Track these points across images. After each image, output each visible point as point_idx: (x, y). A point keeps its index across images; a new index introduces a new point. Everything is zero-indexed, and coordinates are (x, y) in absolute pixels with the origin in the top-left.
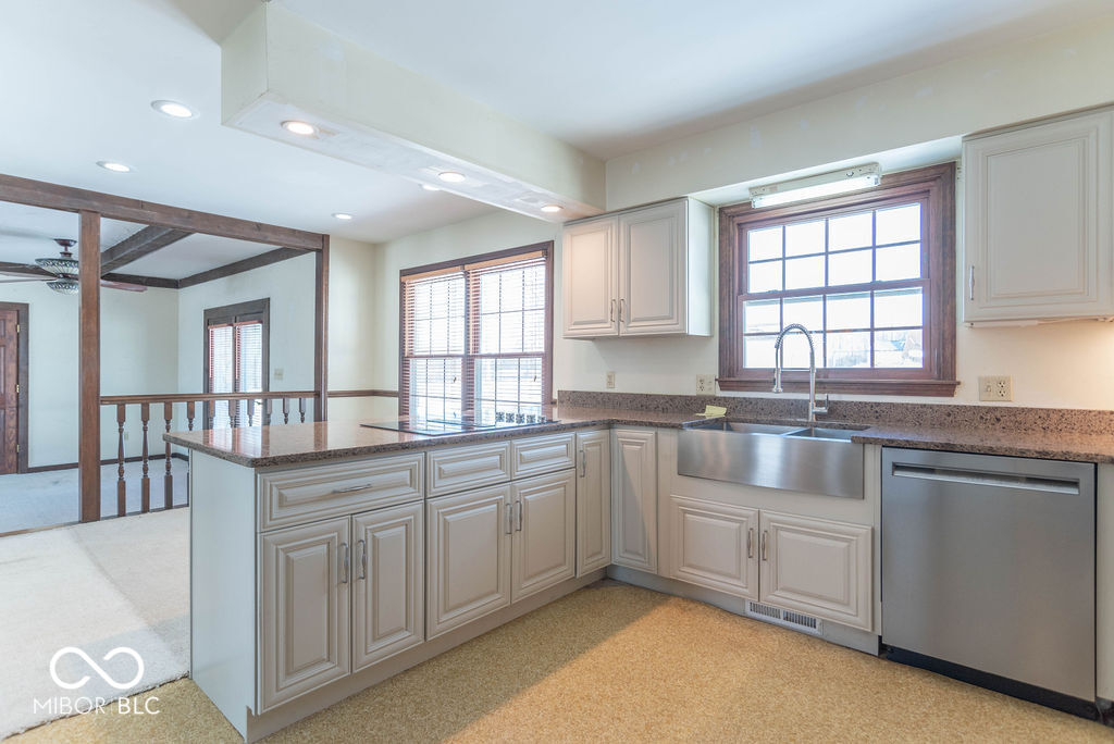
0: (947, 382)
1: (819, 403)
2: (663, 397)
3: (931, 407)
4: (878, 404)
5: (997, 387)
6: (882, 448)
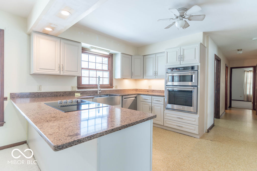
0: (112, 86)
1: (99, 91)
2: (63, 92)
5: (116, 87)
6: (122, 96)
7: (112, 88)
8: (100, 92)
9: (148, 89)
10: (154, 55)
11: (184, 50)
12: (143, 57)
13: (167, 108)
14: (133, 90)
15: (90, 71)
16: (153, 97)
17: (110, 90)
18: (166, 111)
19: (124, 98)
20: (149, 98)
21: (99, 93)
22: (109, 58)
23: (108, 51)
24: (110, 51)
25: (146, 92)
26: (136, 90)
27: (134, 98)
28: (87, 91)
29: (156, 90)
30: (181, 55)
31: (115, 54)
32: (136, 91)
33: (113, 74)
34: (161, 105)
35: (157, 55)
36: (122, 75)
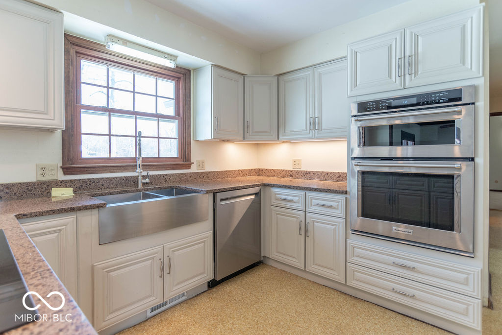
0: (188, 163)
1: (144, 177)
3: (185, 174)
4: (166, 175)
5: (201, 164)
6: (214, 193)
7: (188, 166)
8: (147, 180)
9: (291, 169)
10: (309, 72)
11: (417, 37)
12: (278, 77)
13: (355, 231)
14: (250, 172)
15: (112, 118)
16: (309, 194)
17: (183, 174)
18: (356, 241)
19: (221, 200)
20: (299, 197)
21: (144, 184)
22: (177, 79)
23: (173, 57)
24: (177, 57)
25: (284, 177)
26: (259, 172)
27: (253, 197)
28: (99, 180)
29: (314, 173)
30: (408, 53)
31: (198, 70)
32: (259, 175)
33: (190, 126)
34: (336, 219)
35: (319, 70)
36: (215, 130)
